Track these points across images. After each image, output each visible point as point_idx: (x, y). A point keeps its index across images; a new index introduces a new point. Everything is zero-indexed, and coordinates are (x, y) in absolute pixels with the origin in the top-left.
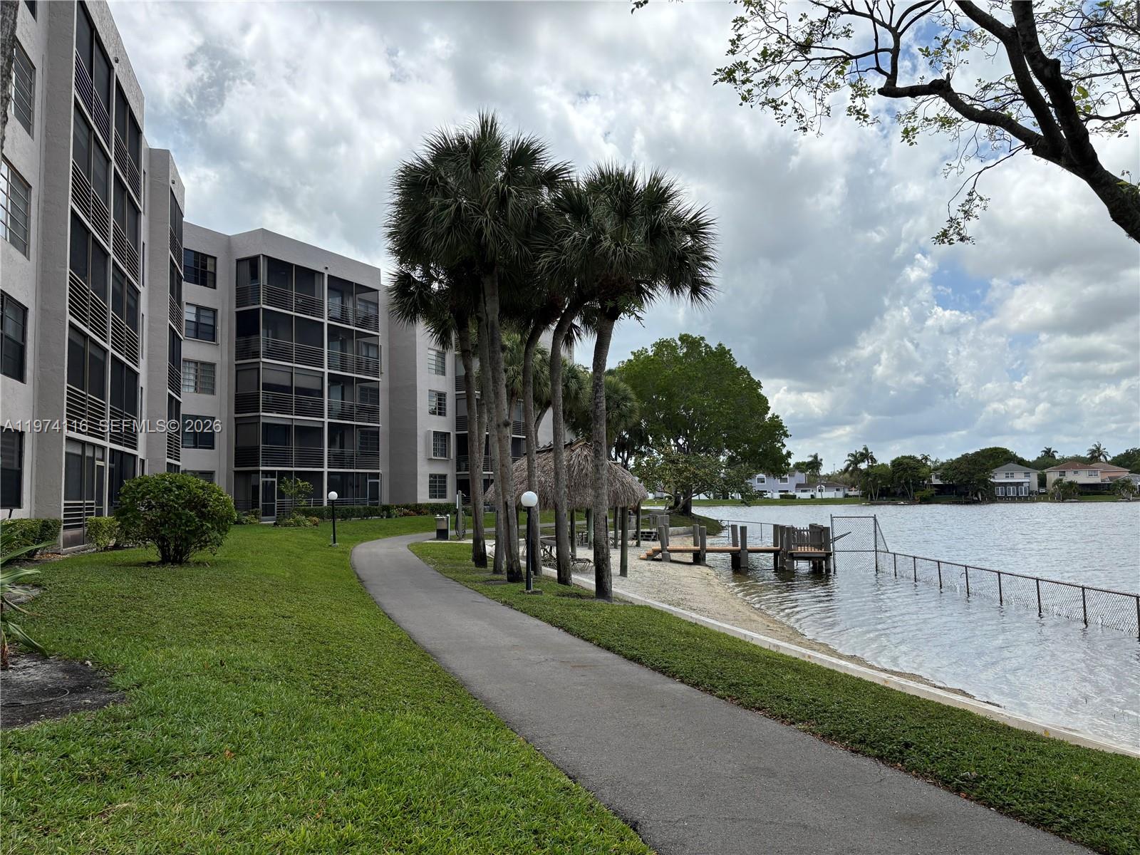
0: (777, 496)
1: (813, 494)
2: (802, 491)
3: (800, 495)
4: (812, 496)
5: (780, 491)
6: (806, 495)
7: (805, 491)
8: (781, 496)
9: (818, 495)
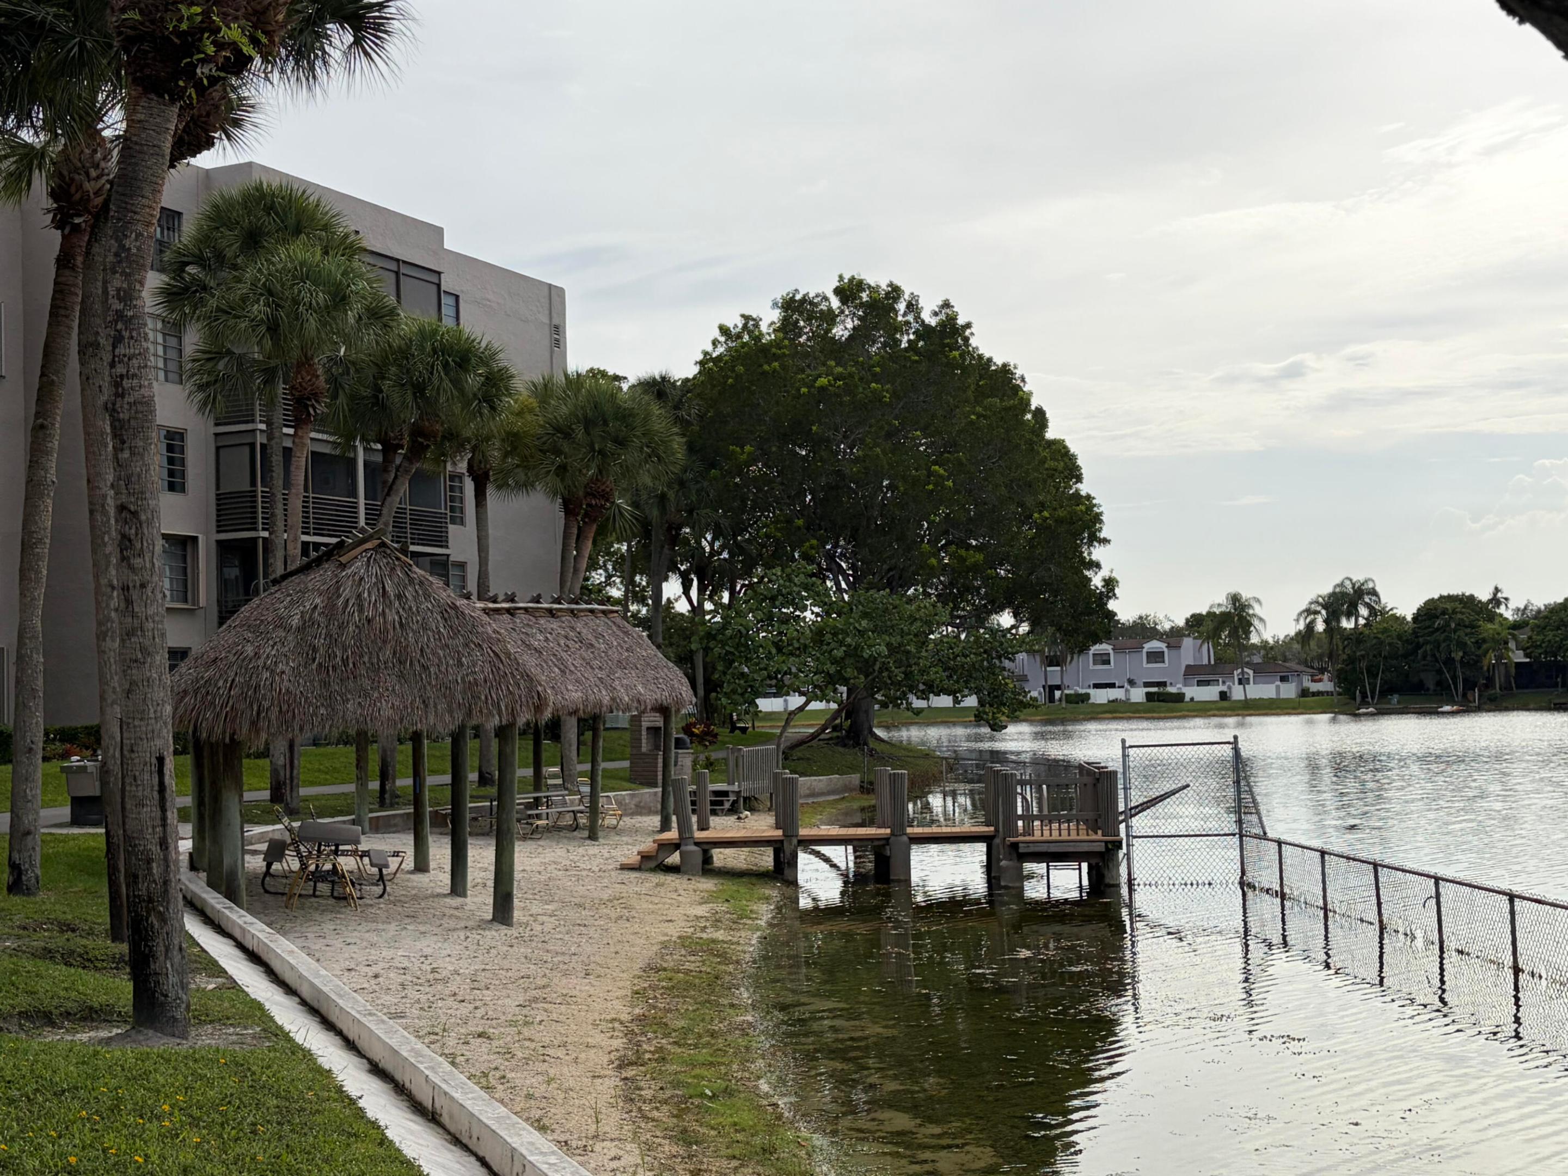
0: (1138, 695)
1: (1224, 688)
2: (1200, 683)
3: (1195, 693)
4: (1223, 696)
5: (1147, 685)
6: (1209, 693)
7: (1207, 683)
8: (1149, 696)
9: (1237, 693)
